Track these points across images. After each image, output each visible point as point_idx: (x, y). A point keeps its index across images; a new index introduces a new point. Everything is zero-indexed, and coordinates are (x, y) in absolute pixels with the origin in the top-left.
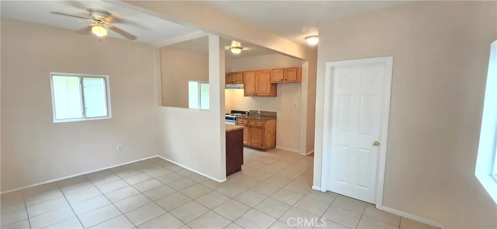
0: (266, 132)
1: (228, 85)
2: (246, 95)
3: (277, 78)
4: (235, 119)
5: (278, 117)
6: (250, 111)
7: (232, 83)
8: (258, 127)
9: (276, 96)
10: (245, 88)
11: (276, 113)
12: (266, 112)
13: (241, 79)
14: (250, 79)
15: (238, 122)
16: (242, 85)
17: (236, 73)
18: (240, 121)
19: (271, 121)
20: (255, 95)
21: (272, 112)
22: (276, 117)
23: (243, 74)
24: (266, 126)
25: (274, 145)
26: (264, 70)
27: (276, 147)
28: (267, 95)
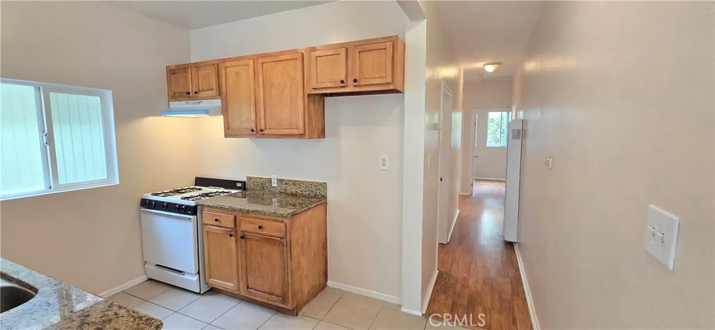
0: (296, 251)
1: (174, 104)
2: (229, 132)
3: (327, 78)
4: (193, 210)
5: (331, 195)
6: (249, 178)
7: (187, 95)
8: (269, 240)
9: (322, 134)
10: (225, 111)
11: (324, 185)
12: (295, 183)
13: (214, 85)
14: (240, 82)
15: (205, 221)
16: (218, 103)
17: (197, 66)
18: (208, 217)
19: (309, 213)
20: (258, 132)
21: (312, 183)
22: (324, 197)
23: (218, 67)
24: (296, 236)
25: (322, 279)
26: (282, 53)
27: (329, 283)
28: (295, 132)
